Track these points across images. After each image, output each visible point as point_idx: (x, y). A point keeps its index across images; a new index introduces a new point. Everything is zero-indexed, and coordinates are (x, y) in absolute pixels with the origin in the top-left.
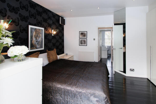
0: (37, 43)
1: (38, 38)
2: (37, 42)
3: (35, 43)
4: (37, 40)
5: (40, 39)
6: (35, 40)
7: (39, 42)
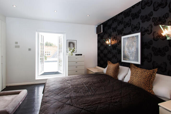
0: (130, 54)
1: (131, 48)
2: (130, 52)
3: (128, 54)
4: (130, 51)
5: (134, 49)
6: (127, 50)
7: (132, 52)
